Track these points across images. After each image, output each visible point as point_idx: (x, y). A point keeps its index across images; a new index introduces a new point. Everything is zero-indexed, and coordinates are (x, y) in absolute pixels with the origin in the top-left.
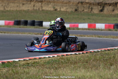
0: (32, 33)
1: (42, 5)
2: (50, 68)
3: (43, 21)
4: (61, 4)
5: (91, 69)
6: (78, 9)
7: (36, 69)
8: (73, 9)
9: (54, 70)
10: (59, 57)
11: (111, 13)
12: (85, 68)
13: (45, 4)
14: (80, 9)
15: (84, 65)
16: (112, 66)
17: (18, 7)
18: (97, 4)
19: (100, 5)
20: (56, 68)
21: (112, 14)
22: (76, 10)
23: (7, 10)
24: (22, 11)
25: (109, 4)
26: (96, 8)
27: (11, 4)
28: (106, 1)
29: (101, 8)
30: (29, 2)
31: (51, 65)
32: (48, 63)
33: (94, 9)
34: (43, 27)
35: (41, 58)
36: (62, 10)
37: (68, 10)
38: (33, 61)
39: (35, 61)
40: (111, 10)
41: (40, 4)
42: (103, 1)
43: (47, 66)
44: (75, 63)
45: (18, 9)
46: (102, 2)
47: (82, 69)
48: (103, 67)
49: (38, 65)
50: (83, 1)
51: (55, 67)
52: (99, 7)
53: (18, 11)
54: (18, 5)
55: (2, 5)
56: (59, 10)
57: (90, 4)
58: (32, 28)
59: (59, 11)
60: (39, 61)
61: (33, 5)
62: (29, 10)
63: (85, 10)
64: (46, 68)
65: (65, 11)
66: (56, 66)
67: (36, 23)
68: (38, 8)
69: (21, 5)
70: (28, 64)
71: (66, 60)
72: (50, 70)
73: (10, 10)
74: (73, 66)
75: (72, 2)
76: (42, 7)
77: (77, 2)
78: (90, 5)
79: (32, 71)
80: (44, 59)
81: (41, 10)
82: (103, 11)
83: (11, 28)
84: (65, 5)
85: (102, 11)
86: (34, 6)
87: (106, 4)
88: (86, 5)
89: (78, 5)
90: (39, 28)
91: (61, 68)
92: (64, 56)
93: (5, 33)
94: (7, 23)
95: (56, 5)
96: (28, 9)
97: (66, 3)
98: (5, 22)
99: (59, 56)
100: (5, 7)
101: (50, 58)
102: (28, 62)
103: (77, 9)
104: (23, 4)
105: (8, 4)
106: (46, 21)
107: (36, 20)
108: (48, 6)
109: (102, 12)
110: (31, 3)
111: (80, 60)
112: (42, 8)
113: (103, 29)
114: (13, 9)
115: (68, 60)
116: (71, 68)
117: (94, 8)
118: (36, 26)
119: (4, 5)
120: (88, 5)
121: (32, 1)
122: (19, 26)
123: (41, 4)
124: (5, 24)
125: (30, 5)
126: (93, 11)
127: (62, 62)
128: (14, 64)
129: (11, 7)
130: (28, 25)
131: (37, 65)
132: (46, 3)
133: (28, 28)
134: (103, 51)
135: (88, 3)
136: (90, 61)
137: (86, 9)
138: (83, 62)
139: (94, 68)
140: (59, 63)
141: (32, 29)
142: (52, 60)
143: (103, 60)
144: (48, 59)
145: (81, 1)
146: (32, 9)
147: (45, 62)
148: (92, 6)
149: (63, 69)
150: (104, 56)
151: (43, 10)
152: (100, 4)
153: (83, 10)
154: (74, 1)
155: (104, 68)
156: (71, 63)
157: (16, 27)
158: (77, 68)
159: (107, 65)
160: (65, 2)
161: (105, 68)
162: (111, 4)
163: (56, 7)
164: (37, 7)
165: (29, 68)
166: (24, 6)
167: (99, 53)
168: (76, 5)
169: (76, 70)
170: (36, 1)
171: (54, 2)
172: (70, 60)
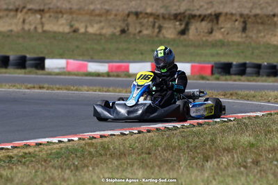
0: (19, 86)
1: (44, 20)
2: (62, 168)
3: (46, 57)
4: (87, 17)
5: (160, 168)
6: (128, 29)
7: (29, 170)
8: (115, 28)
9: (72, 171)
10: (84, 142)
11: (204, 39)
12: (144, 166)
13: (50, 16)
14: (132, 30)
15: (143, 159)
16: (207, 161)
18: (172, 18)
19: (180, 20)
20: (77, 168)
21: (207, 40)
22: (123, 31)
25: (200, 16)
26: (171, 25)
28: (193, 10)
29: (183, 26)
30: (12, 13)
31: (65, 159)
32: (58, 155)
33: (166, 28)
34: (46, 70)
35: (41, 144)
36: (90, 30)
37: (104, 31)
38: (23, 151)
39: (26, 151)
40: (206, 31)
41: (39, 16)
42: (186, 11)
43: (56, 162)
44: (122, 155)
46: (184, 13)
47: (137, 169)
48: (187, 163)
49: (34, 160)
50: (139, 10)
51: (74, 164)
52: (178, 23)
56: (82, 30)
57: (157, 17)
58: (19, 74)
59: (83, 34)
60: (35, 151)
61: (21, 20)
62: (11, 31)
63: (145, 32)
64: (53, 166)
65: (98, 32)
66: (76, 163)
67: (28, 63)
68: (32, 28)
70: (11, 157)
71: (99, 148)
72: (62, 171)
74: (116, 163)
75: (114, 12)
76: (42, 24)
77: (127, 12)
78: (156, 20)
79: (20, 175)
80: (49, 147)
81: (40, 30)
82: (187, 33)
84: (98, 18)
85: (183, 32)
86: (24, 21)
87: (194, 16)
88: (146, 20)
89: (127, 20)
90: (36, 74)
91: (88, 167)
92: (95, 138)
95: (77, 20)
96: (10, 28)
97: (100, 15)
99: (84, 139)
101: (62, 145)
102: (11, 154)
103: (126, 29)
106: (53, 57)
107: (28, 56)
108: (57, 21)
109: (185, 37)
110: (16, 16)
111: (133, 149)
112: (43, 27)
115: (104, 147)
116: (110, 166)
117: (165, 25)
118: (28, 70)
120: (151, 19)
121: (19, 10)
123: (41, 18)
125: (15, 21)
126: (163, 34)
127: (90, 153)
130: (9, 67)
131: (32, 161)
132: (52, 14)
133: (9, 73)
134: (187, 127)
135: (151, 14)
136: (157, 151)
137: (147, 29)
138: (140, 152)
139: (166, 167)
140: (83, 156)
141: (21, 75)
142: (67, 148)
143: (188, 147)
144: (57, 146)
145: (134, 10)
146: (20, 28)
147: (51, 154)
148: (161, 22)
149: (93, 169)
150: (190, 139)
151: (44, 32)
152: (179, 18)
153: (140, 32)
154: (118, 10)
155: (190, 167)
156: (111, 155)
158: (125, 166)
159: (196, 159)
160: (97, 12)
161: (192, 167)
162: (205, 16)
163: (77, 25)
164: (30, 25)
165: (11, 168)
166: (1, 21)
167: (178, 131)
168: (124, 20)
169: (124, 170)
170: (29, 10)
171: (71, 12)
172: (108, 148)
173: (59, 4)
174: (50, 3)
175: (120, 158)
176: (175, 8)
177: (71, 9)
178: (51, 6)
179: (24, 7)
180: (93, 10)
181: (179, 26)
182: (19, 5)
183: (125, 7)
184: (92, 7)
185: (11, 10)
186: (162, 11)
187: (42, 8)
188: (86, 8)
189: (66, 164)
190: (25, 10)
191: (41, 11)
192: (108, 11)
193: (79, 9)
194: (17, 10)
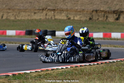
1: (55, 14)
3: (56, 30)
4: (74, 13)
5: (107, 80)
6: (93, 18)
8: (87, 18)
10: (72, 68)
12: (100, 79)
13: (58, 12)
14: (94, 18)
15: (99, 76)
17: (30, 16)
18: (112, 12)
19: (116, 13)
22: (90, 19)
23: (18, 20)
24: (34, 20)
26: (112, 16)
27: (22, 13)
28: (122, 9)
29: (117, 16)
30: (41, 11)
31: (64, 76)
32: (61, 74)
33: (109, 17)
34: (56, 36)
35: (53, 69)
36: (76, 18)
37: (82, 19)
38: (45, 72)
39: (47, 72)
41: (53, 12)
43: (60, 78)
44: (90, 74)
45: (29, 19)
46: (118, 10)
47: (96, 80)
48: (119, 78)
49: (50, 76)
50: (97, 9)
52: (115, 15)
53: (30, 20)
54: (29, 14)
55: (13, 14)
56: (72, 18)
57: (105, 12)
59: (73, 20)
60: (51, 73)
61: (45, 14)
62: (41, 19)
63: (100, 19)
65: (79, 19)
66: (69, 78)
67: (48, 33)
69: (33, 14)
70: (40, 75)
71: (79, 71)
73: (21, 19)
74: (87, 78)
75: (86, 10)
76: (54, 16)
77: (92, 10)
78: (105, 14)
80: (57, 71)
81: (53, 18)
82: (119, 19)
83: (23, 38)
84: (79, 13)
85: (117, 19)
86: (46, 14)
87: (122, 12)
88: (101, 13)
92: (78, 67)
93: (16, 43)
94: (18, 33)
95: (70, 14)
96: (40, 18)
97: (80, 12)
98: (16, 32)
99: (73, 67)
100: (16, 17)
101: (63, 70)
102: (40, 74)
103: (92, 18)
104: (35, 13)
105: (19, 13)
106: (59, 31)
107: (48, 30)
108: (61, 14)
109: (118, 21)
110: (43, 12)
111: (95, 72)
112: (55, 17)
113: (118, 38)
114: (25, 19)
115: (82, 71)
116: (85, 79)
117: (109, 16)
119: (15, 14)
120: (103, 13)
121: (44, 10)
122: (31, 36)
123: (54, 13)
124: (16, 34)
125: (42, 14)
126: (108, 20)
127: (75, 73)
128: (26, 76)
129: (22, 17)
131: (50, 77)
134: (119, 62)
135: (103, 11)
136: (105, 73)
137: (101, 18)
138: (98, 73)
139: (109, 80)
140: (72, 75)
142: (65, 71)
143: (119, 71)
144: (61, 70)
145: (95, 9)
146: (44, 17)
147: (58, 74)
148: (107, 14)
150: (120, 67)
151: (55, 19)
152: (115, 12)
153: (98, 19)
154: (88, 9)
156: (85, 74)
157: (27, 37)
158: (91, 79)
159: (123, 76)
160: (79, 10)
161: (121, 80)
163: (70, 16)
164: (49, 16)
165: (41, 80)
166: (36, 15)
167: (115, 63)
168: (91, 14)
169: (91, 81)
170: (49, 9)
171: (67, 10)
172: (84, 71)
173: (62, 7)
174: (58, 6)
175: (89, 75)
176: (114, 8)
177: (67, 9)
178: (58, 8)
179: (46, 8)
180: (77, 9)
181: (115, 16)
182: (44, 7)
183: (91, 8)
184: (76, 8)
185: (40, 10)
186: (108, 9)
187: (54, 8)
188: (74, 8)
189: (65, 78)
190: (47, 10)
191: (54, 10)
192: (83, 10)
193: (71, 9)
194: (43, 10)
